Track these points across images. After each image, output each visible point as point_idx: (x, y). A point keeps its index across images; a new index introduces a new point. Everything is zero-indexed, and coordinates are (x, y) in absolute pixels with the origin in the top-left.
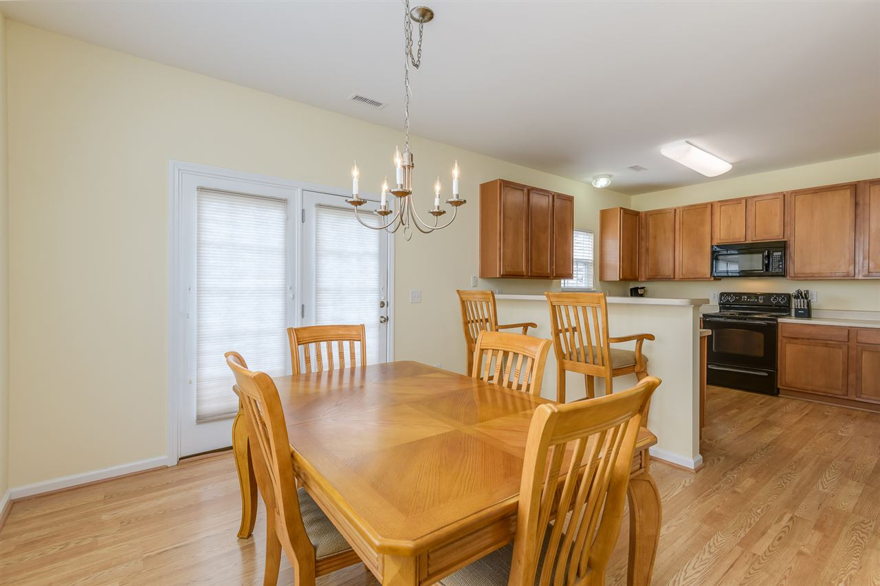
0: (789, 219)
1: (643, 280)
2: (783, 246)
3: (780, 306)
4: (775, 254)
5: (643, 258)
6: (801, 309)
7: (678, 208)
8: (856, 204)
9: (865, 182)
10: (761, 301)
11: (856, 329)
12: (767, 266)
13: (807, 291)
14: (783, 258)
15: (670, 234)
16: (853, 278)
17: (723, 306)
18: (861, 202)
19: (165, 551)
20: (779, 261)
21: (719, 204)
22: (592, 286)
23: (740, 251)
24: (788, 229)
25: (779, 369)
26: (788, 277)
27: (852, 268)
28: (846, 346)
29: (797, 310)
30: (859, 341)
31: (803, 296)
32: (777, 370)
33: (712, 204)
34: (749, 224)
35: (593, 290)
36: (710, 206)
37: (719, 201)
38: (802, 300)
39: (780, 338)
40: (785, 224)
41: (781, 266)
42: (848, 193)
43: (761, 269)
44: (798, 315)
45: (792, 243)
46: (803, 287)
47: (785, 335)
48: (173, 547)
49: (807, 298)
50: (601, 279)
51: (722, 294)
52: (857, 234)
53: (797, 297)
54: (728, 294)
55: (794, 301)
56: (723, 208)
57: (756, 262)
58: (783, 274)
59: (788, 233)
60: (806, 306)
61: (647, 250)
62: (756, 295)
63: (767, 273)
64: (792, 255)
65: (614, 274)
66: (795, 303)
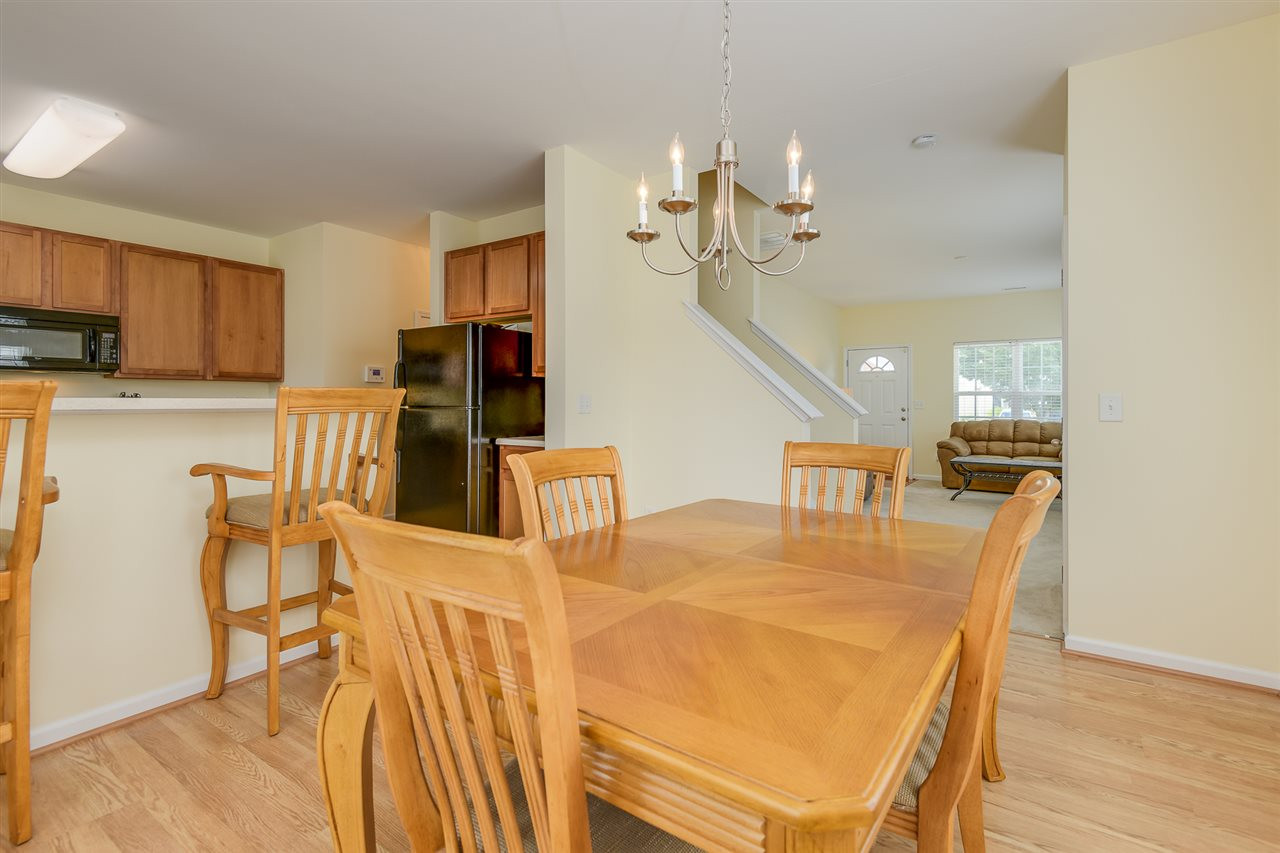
2: (114, 324)
4: (105, 335)
8: (205, 285)
12: (93, 356)
14: (116, 344)
19: (1132, 836)
20: (112, 348)
23: (32, 323)
26: (119, 374)
34: (47, 278)
41: (115, 356)
43: (82, 357)
45: (125, 320)
48: (1115, 834)
57: (71, 345)
59: (116, 306)
63: (91, 366)
64: (126, 340)
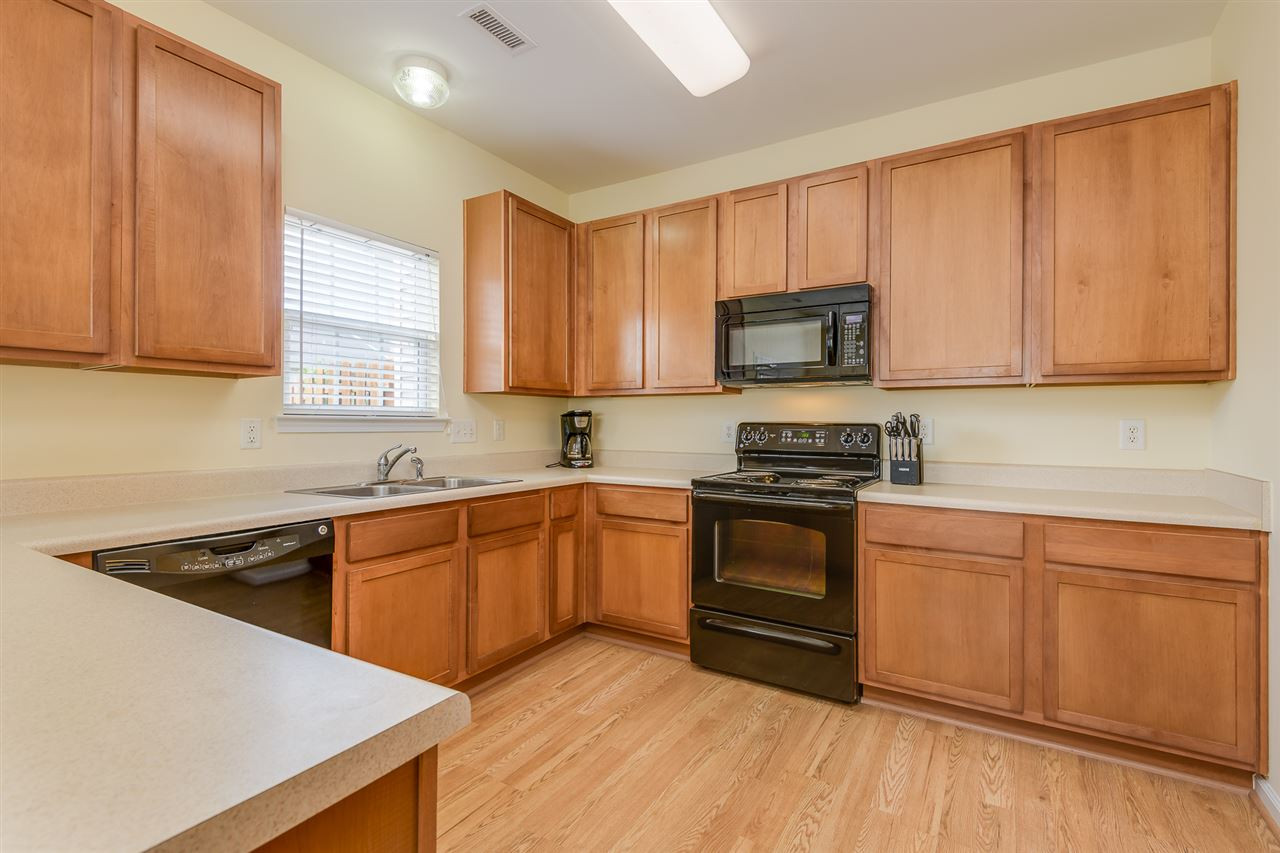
0: (878, 231)
1: (583, 392)
2: (864, 297)
3: (859, 455)
4: (848, 319)
5: (582, 338)
6: (904, 464)
7: (651, 211)
8: (1026, 186)
9: (1044, 127)
10: (820, 443)
11: (1041, 522)
12: (832, 356)
13: (916, 416)
14: (867, 332)
15: (633, 279)
16: (1017, 381)
17: (748, 455)
18: (1035, 181)
20: (858, 338)
21: (732, 198)
22: (436, 405)
24: (875, 255)
25: (861, 631)
26: (877, 383)
27: (1016, 353)
28: (1019, 572)
29: (895, 465)
30: (1048, 557)
31: (906, 428)
32: (856, 635)
33: (718, 201)
34: (793, 249)
35: (439, 417)
36: (713, 204)
37: (732, 192)
38: (906, 441)
39: (862, 545)
40: (871, 246)
41: (862, 352)
42: (1005, 156)
43: (819, 359)
44: (897, 479)
45: (885, 292)
46: (905, 406)
47: (874, 536)
49: (915, 435)
50: (469, 389)
51: (743, 427)
52: (1028, 263)
53: (894, 432)
54: (755, 426)
55: (886, 439)
56: (740, 207)
58: (864, 376)
59: (875, 268)
60: (914, 454)
61: (590, 319)
62: (811, 429)
63: (831, 371)
64: (885, 323)
65: (495, 377)
66: (891, 449)
